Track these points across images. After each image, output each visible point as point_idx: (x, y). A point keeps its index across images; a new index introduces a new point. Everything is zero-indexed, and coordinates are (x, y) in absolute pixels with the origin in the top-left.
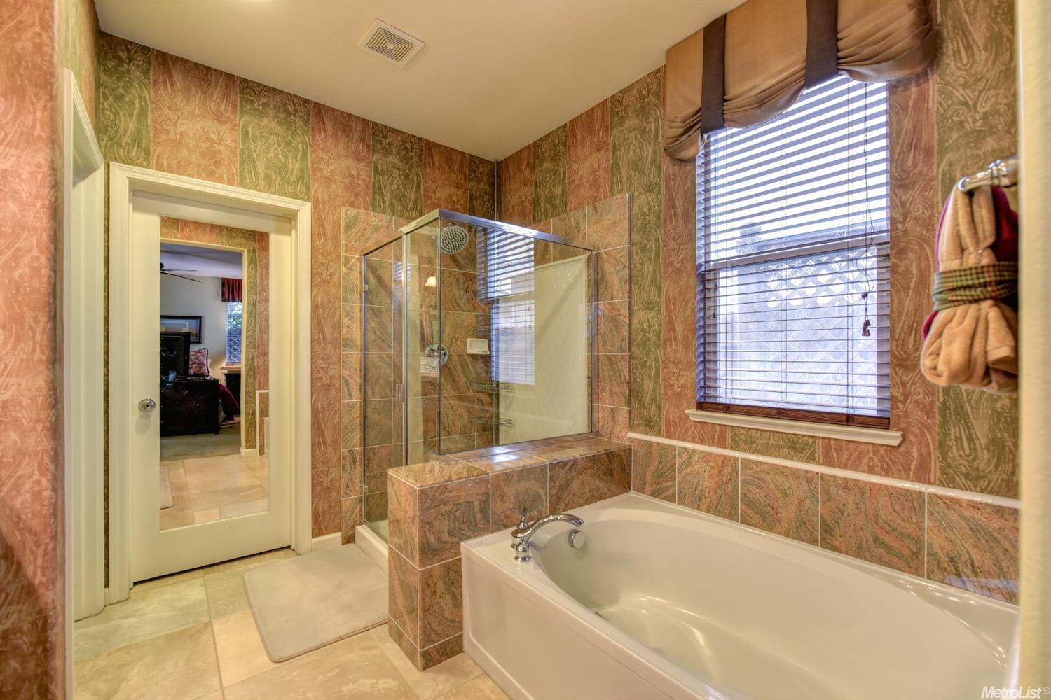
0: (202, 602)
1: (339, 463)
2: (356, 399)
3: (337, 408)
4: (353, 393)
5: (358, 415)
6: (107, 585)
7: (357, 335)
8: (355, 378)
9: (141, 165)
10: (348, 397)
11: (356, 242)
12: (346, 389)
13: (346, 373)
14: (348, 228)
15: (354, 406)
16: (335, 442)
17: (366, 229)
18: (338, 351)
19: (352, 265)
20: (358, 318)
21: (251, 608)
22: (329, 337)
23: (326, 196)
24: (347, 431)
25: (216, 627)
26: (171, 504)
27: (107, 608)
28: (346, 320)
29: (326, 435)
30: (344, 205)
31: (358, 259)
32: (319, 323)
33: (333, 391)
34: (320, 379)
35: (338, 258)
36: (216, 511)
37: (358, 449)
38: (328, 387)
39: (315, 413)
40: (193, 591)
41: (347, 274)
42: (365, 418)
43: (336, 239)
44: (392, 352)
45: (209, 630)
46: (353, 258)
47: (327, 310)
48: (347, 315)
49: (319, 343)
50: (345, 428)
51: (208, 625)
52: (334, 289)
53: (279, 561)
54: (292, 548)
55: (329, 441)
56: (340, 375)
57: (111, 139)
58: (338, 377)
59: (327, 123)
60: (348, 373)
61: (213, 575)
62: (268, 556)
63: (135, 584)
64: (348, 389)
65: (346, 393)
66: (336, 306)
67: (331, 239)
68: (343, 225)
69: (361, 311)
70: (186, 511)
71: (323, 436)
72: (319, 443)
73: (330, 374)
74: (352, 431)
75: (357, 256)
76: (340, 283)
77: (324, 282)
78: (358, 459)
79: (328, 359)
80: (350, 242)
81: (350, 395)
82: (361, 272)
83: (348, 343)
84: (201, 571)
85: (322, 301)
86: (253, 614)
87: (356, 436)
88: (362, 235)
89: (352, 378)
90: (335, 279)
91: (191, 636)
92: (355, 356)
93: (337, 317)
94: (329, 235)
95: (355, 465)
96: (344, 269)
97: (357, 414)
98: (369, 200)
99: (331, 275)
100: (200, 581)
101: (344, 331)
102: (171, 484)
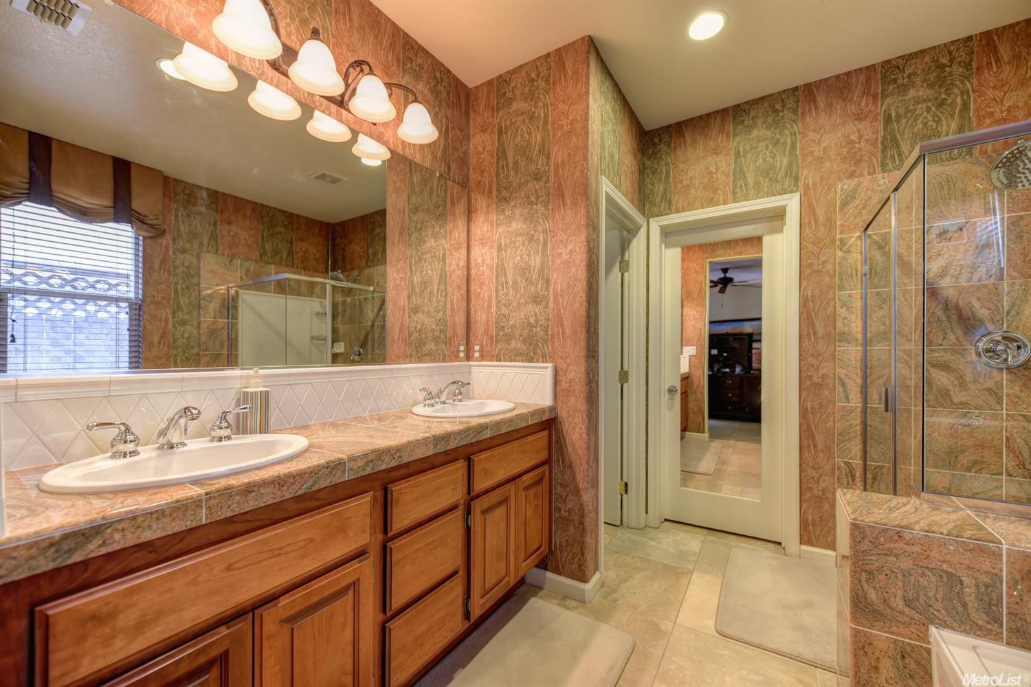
0: (695, 553)
1: (833, 473)
2: (855, 402)
3: (830, 410)
4: (851, 396)
5: (858, 422)
6: (647, 513)
7: (856, 327)
8: (854, 376)
9: (667, 214)
10: (843, 400)
11: (856, 217)
12: (841, 390)
13: (841, 372)
14: (845, 204)
15: (852, 410)
16: (828, 449)
17: (870, 198)
18: (832, 348)
19: (850, 246)
20: (859, 308)
21: (724, 578)
22: (820, 332)
23: (818, 180)
24: (843, 439)
25: (694, 577)
26: (711, 473)
27: (647, 528)
28: (842, 311)
29: (817, 438)
30: (840, 179)
31: (859, 237)
32: (809, 317)
33: (826, 392)
34: (810, 377)
35: (833, 241)
36: (740, 489)
37: (857, 462)
38: (819, 386)
39: (804, 413)
40: (693, 542)
41: (844, 258)
42: (865, 425)
43: (830, 223)
44: (913, 347)
45: (689, 576)
46: (851, 237)
47: (819, 302)
48: (844, 305)
49: (809, 338)
50: (841, 434)
51: (691, 572)
52: (827, 278)
53: (766, 552)
54: (783, 546)
55: (820, 445)
56: (835, 374)
57: (650, 203)
58: (832, 375)
59: (818, 98)
60: (844, 371)
61: (712, 538)
62: (759, 543)
63: (666, 520)
64: (845, 391)
65: (842, 395)
66: (830, 296)
67: (824, 224)
68: (838, 203)
69: (861, 298)
70: (720, 482)
71: (813, 439)
72: (809, 446)
73: (822, 372)
74: (850, 440)
75: (858, 234)
76: (835, 270)
77: (815, 272)
78: (858, 474)
79: (819, 355)
80: (847, 220)
81: (847, 398)
82: (861, 252)
83: (845, 337)
84: (706, 531)
85: (812, 293)
86: (722, 584)
87: (856, 448)
88: (864, 208)
89: (850, 378)
90: (829, 266)
91: (677, 574)
92: (853, 352)
93: (831, 309)
94: (821, 219)
95: (853, 480)
96: (839, 254)
97: (856, 420)
98: (876, 162)
99: (824, 263)
100: (701, 538)
101: (839, 324)
102: (719, 457)
